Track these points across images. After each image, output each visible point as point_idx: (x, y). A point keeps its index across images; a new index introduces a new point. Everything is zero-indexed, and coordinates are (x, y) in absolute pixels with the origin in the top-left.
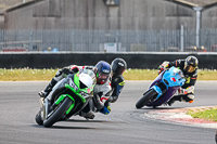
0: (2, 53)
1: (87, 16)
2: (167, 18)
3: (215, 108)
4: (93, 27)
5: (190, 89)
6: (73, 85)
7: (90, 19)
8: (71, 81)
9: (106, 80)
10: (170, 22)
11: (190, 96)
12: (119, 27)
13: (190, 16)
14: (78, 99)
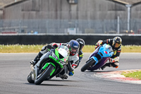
0: (1, 34)
1: (56, 10)
2: (109, 12)
3: (139, 70)
4: (61, 18)
5: (116, 59)
6: (54, 56)
7: (59, 12)
8: (53, 54)
9: (76, 53)
10: (111, 14)
11: (116, 64)
12: (77, 18)
13: (124, 10)
14: (58, 66)
